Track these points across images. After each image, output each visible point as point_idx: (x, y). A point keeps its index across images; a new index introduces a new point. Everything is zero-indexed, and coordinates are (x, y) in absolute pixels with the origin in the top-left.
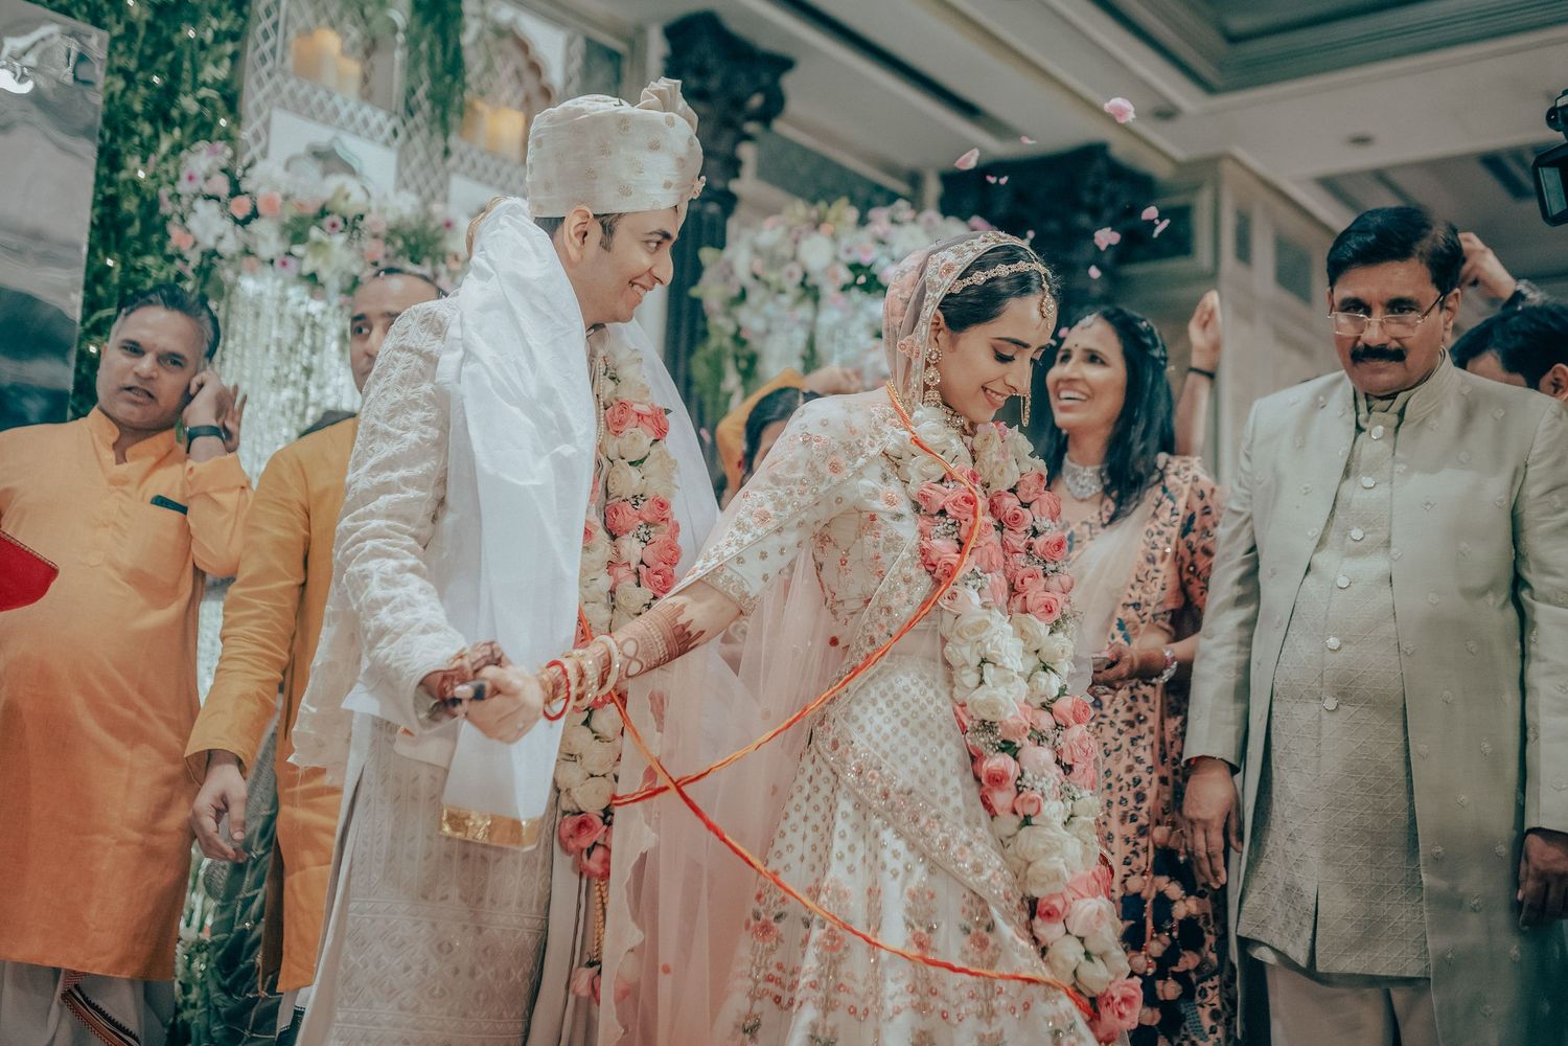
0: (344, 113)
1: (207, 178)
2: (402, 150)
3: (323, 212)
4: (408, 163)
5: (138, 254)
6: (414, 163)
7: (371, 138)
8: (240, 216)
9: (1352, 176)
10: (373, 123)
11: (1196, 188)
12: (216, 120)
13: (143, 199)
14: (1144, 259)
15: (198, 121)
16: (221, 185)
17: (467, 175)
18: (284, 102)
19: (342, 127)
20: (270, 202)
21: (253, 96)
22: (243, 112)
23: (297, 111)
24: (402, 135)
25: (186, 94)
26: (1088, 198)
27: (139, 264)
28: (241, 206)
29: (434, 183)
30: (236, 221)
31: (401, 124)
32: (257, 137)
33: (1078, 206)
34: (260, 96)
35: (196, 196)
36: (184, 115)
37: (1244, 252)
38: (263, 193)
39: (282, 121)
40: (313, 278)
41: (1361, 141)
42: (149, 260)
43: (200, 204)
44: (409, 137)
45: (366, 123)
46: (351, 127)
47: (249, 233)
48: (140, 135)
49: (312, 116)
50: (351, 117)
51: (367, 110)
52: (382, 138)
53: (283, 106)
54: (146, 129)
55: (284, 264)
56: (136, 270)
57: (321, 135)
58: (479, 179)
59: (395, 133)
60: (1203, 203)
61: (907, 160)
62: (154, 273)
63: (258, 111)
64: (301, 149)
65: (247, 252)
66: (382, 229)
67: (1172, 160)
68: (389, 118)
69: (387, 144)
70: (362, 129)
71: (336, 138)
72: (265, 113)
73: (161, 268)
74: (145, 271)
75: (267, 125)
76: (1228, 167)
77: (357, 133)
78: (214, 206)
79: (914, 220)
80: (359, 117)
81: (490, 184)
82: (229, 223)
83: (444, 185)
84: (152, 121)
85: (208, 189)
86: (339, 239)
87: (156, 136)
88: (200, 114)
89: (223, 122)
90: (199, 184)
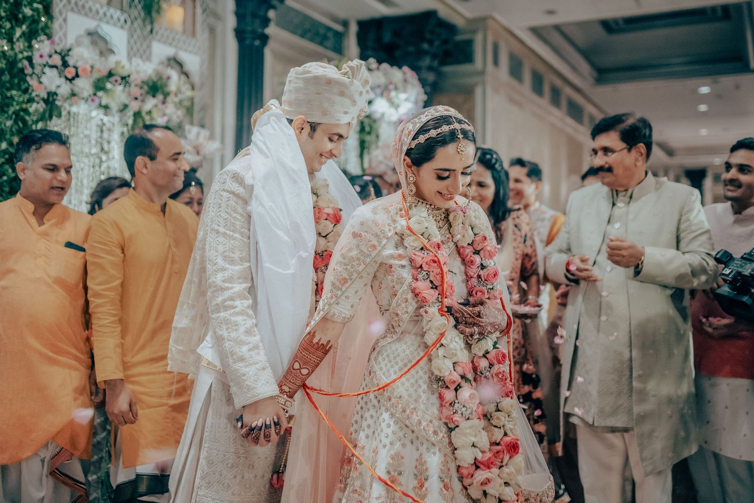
0: (101, 12)
1: (50, 56)
2: (129, 30)
3: (110, 74)
4: (132, 36)
5: (8, 89)
6: (135, 37)
7: (115, 25)
8: (70, 77)
9: (545, 28)
10: (115, 17)
11: (474, 32)
12: (40, 18)
13: (8, 61)
14: (452, 64)
15: (31, 19)
16: (57, 60)
17: (159, 41)
18: (72, 8)
19: (101, 20)
20: (84, 70)
21: (58, 5)
22: (54, 14)
23: (79, 12)
24: (129, 23)
25: (25, 6)
26: (428, 36)
27: (9, 94)
28: (71, 72)
29: (145, 46)
30: (67, 78)
31: (128, 16)
32: (61, 27)
33: (423, 39)
34: (61, 5)
35: (45, 66)
36: (25, 17)
37: (496, 62)
38: (80, 64)
39: (72, 17)
40: (106, 107)
41: (551, 12)
42: (14, 92)
43: (47, 70)
44: (132, 23)
45: (112, 17)
46: (105, 20)
47: (74, 84)
48: (4, 28)
49: (86, 15)
50: (105, 14)
51: (112, 10)
52: (119, 24)
53: (72, 10)
54: (8, 25)
55: (93, 100)
56: (7, 98)
57: (91, 24)
58: (165, 43)
59: (125, 21)
60: (479, 38)
61: (342, 15)
62: (16, 98)
63: (61, 13)
64: (82, 32)
65: (73, 94)
66: (139, 82)
67: (465, 18)
68: (122, 14)
69: (122, 27)
70: (110, 20)
71: (98, 26)
72: (64, 15)
73: (20, 96)
74: (12, 98)
75: (65, 20)
76: (490, 22)
77: (108, 22)
78: (55, 71)
79: (378, 69)
80: (108, 14)
81: (170, 44)
82: (63, 80)
83: (149, 47)
84: (9, 20)
85: (51, 63)
86: (120, 88)
87: (12, 28)
88: (32, 16)
89: (43, 19)
90: (46, 59)
